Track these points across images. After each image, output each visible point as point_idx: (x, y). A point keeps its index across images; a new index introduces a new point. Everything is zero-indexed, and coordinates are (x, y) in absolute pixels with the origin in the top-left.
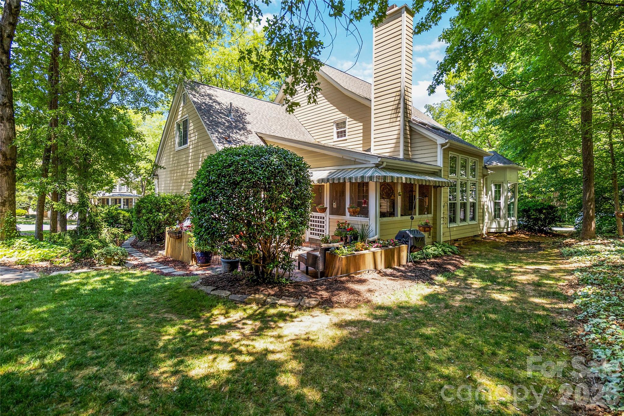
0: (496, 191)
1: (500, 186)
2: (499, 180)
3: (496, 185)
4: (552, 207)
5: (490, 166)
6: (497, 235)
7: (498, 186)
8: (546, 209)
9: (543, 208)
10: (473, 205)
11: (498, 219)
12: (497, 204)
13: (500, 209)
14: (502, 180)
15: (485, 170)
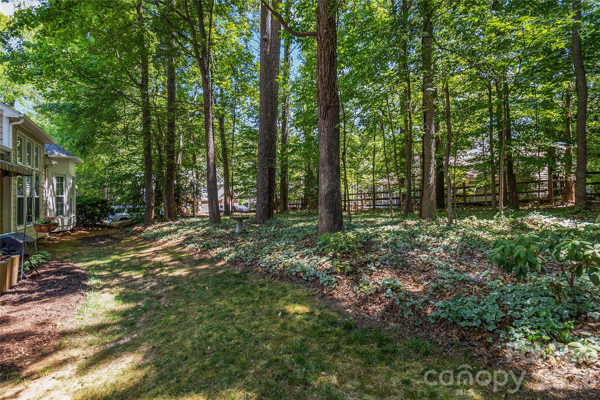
0: (57, 185)
1: (62, 179)
2: (61, 172)
3: (57, 178)
4: (104, 202)
5: (52, 156)
6: (60, 234)
7: (61, 179)
8: (100, 203)
9: (97, 203)
10: (37, 200)
11: (62, 216)
12: (59, 200)
13: (62, 205)
14: (64, 172)
15: (47, 159)
